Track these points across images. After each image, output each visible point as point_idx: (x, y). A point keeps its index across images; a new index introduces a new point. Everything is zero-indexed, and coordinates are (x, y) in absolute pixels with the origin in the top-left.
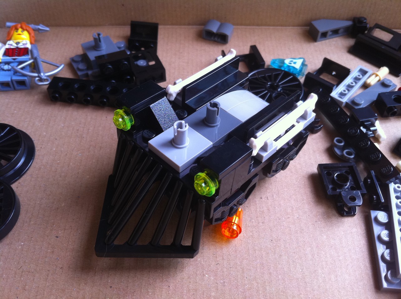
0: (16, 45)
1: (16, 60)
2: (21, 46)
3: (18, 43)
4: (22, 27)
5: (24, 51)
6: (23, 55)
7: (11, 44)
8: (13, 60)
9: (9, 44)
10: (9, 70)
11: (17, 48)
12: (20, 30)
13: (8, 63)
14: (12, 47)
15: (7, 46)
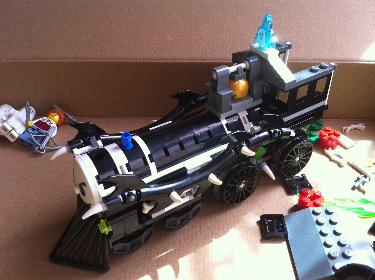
0: (46, 121)
1: (38, 130)
2: (48, 123)
3: (48, 121)
4: (58, 112)
5: (47, 127)
6: (45, 129)
7: (44, 119)
8: (37, 129)
9: (43, 119)
10: (30, 133)
11: (46, 123)
12: (56, 113)
13: (33, 129)
14: (44, 121)
15: (41, 119)
